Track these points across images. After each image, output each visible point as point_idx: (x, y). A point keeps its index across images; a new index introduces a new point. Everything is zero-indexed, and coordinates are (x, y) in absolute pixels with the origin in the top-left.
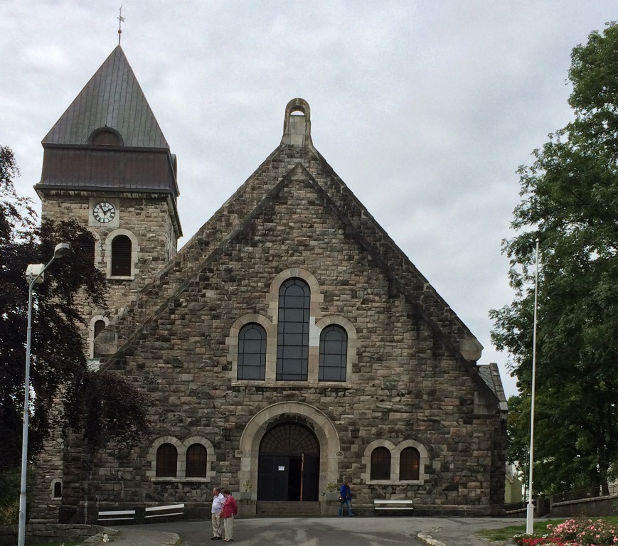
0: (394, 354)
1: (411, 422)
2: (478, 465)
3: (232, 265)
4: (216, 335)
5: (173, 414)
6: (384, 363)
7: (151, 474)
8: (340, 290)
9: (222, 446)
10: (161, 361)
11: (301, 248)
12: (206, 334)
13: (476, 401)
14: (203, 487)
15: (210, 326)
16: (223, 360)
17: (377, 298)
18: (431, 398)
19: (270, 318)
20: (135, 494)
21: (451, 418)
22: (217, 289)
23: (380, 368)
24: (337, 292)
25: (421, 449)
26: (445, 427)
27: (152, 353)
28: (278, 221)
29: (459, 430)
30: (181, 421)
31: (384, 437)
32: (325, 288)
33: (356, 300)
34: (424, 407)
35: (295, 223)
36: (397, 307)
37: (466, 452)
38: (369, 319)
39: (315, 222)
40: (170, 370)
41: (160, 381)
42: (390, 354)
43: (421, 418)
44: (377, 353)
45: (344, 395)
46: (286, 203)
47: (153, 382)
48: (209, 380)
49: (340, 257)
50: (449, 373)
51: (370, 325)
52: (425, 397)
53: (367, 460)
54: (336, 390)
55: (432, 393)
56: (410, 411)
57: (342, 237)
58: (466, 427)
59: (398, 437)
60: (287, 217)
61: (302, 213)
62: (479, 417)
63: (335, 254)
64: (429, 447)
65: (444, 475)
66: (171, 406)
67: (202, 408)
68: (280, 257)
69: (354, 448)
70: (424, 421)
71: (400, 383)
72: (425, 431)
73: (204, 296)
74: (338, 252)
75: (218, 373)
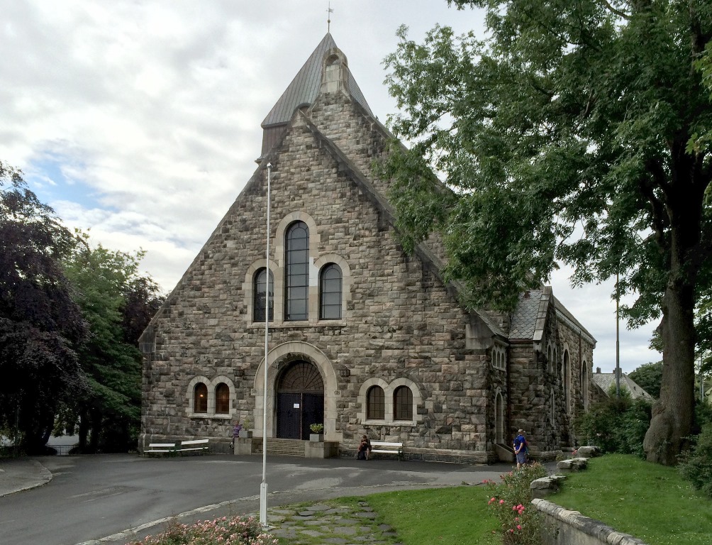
0: (385, 289)
1: (402, 359)
2: (472, 406)
3: (247, 215)
4: (234, 282)
5: (203, 355)
6: (376, 299)
7: (189, 411)
8: (334, 229)
9: (241, 385)
10: (195, 308)
11: (301, 191)
12: (228, 281)
13: (468, 335)
14: (226, 423)
15: (230, 274)
16: (240, 305)
17: (367, 233)
18: (421, 333)
19: (276, 262)
20: (177, 428)
21: (442, 354)
22: (235, 239)
23: (372, 304)
24: (332, 231)
25: (413, 387)
26: (437, 364)
27: (188, 301)
28: (280, 169)
29: (450, 368)
30: (209, 362)
31: (377, 375)
32: (321, 228)
33: (348, 237)
34: (415, 343)
35: (295, 168)
36: (386, 239)
37: (459, 390)
38: (362, 254)
39: (312, 165)
40: (201, 316)
41: (194, 327)
42: (380, 289)
43: (412, 355)
44: (369, 289)
45: (340, 333)
46: (288, 151)
47: (189, 328)
48: (230, 324)
49: (334, 196)
50: (439, 305)
51: (362, 261)
52: (416, 332)
53: (362, 399)
54: (333, 328)
55: (423, 328)
56: (401, 347)
57: (336, 175)
58: (458, 364)
59: (390, 375)
60: (289, 163)
61: (302, 158)
62: (471, 352)
63: (330, 193)
64: (420, 385)
65: (437, 415)
66: (203, 348)
67: (225, 350)
68: (283, 202)
69: (350, 386)
70: (415, 358)
71: (391, 319)
72: (417, 368)
73: (225, 246)
74: (332, 190)
75: (237, 316)
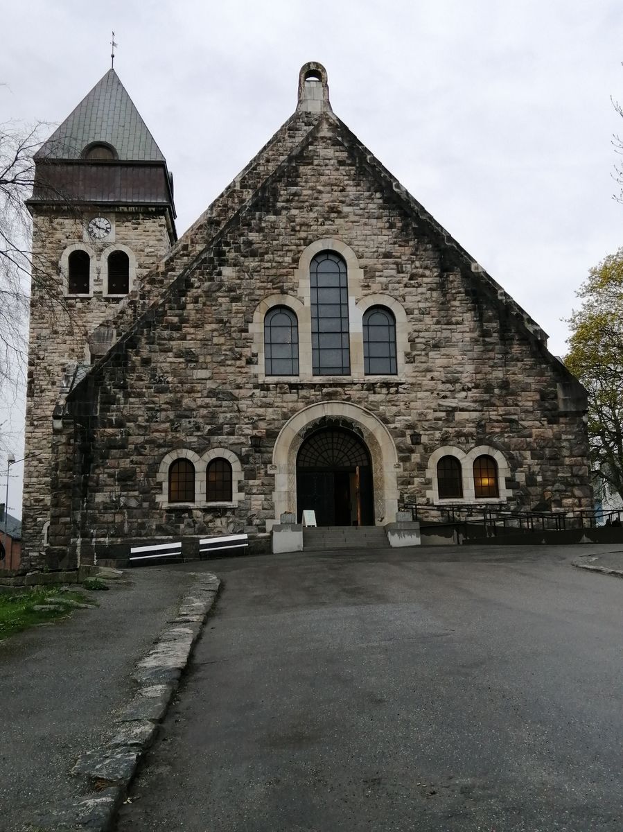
0: (454, 340)
1: (483, 423)
2: (573, 476)
3: (253, 236)
4: (236, 322)
5: (188, 420)
6: (443, 351)
7: (163, 499)
8: (382, 264)
9: (251, 460)
10: (170, 354)
11: (333, 215)
12: (225, 320)
13: (561, 395)
14: (229, 514)
15: (230, 311)
16: (247, 352)
17: (427, 273)
18: (504, 392)
19: (301, 300)
20: (142, 526)
21: (531, 417)
22: (235, 265)
23: (438, 356)
24: (380, 267)
25: (498, 456)
26: (525, 428)
27: (159, 344)
28: (303, 184)
29: (543, 433)
30: (198, 429)
31: (452, 443)
32: (364, 262)
33: (402, 275)
34: (498, 404)
35: (324, 186)
36: (452, 282)
37: (555, 459)
38: (421, 297)
39: (347, 185)
40: (183, 366)
41: (170, 379)
42: (448, 340)
43: (494, 418)
44: (433, 339)
45: (397, 392)
46: (311, 164)
47: (161, 381)
48: (231, 377)
49: (380, 225)
50: (522, 361)
51: (421, 305)
52: (496, 391)
53: (432, 473)
54: (387, 385)
55: (505, 385)
56: (481, 408)
57: (381, 201)
58: (550, 428)
59: (468, 442)
60: (314, 179)
61: (331, 173)
62: (565, 415)
63: (374, 221)
64: (508, 454)
65: (531, 489)
66: (185, 410)
67: (224, 412)
68: (309, 226)
69: (416, 458)
70: (498, 421)
71: (465, 375)
72: (502, 433)
73: (220, 274)
74: (377, 218)
75: (242, 367)
